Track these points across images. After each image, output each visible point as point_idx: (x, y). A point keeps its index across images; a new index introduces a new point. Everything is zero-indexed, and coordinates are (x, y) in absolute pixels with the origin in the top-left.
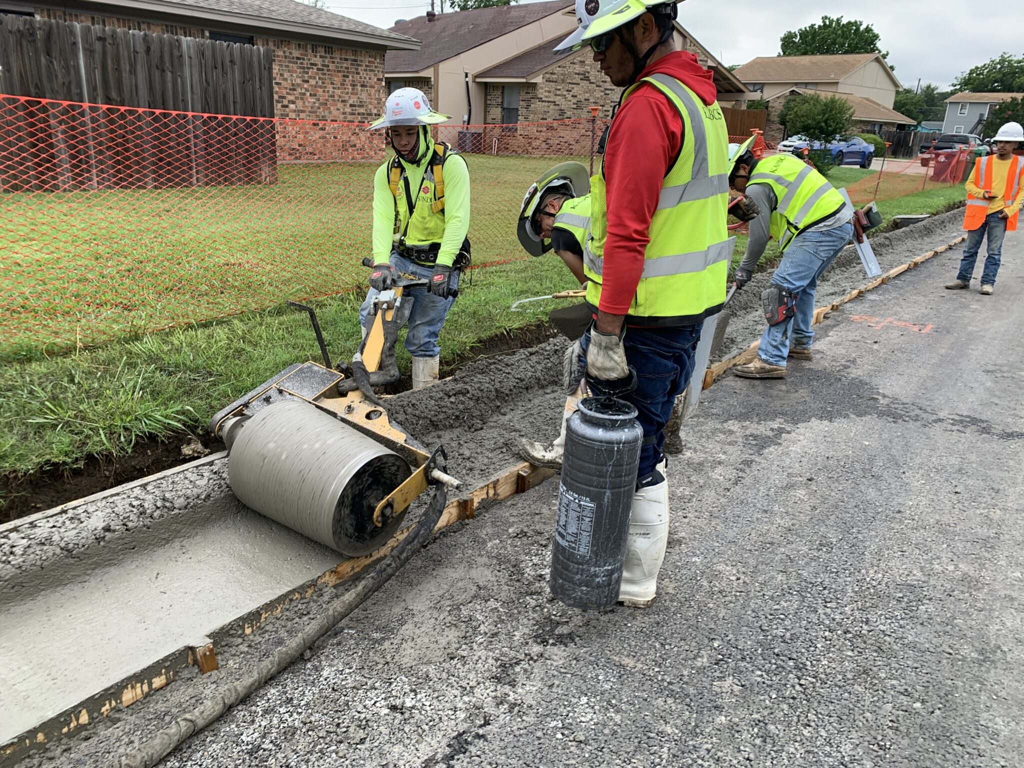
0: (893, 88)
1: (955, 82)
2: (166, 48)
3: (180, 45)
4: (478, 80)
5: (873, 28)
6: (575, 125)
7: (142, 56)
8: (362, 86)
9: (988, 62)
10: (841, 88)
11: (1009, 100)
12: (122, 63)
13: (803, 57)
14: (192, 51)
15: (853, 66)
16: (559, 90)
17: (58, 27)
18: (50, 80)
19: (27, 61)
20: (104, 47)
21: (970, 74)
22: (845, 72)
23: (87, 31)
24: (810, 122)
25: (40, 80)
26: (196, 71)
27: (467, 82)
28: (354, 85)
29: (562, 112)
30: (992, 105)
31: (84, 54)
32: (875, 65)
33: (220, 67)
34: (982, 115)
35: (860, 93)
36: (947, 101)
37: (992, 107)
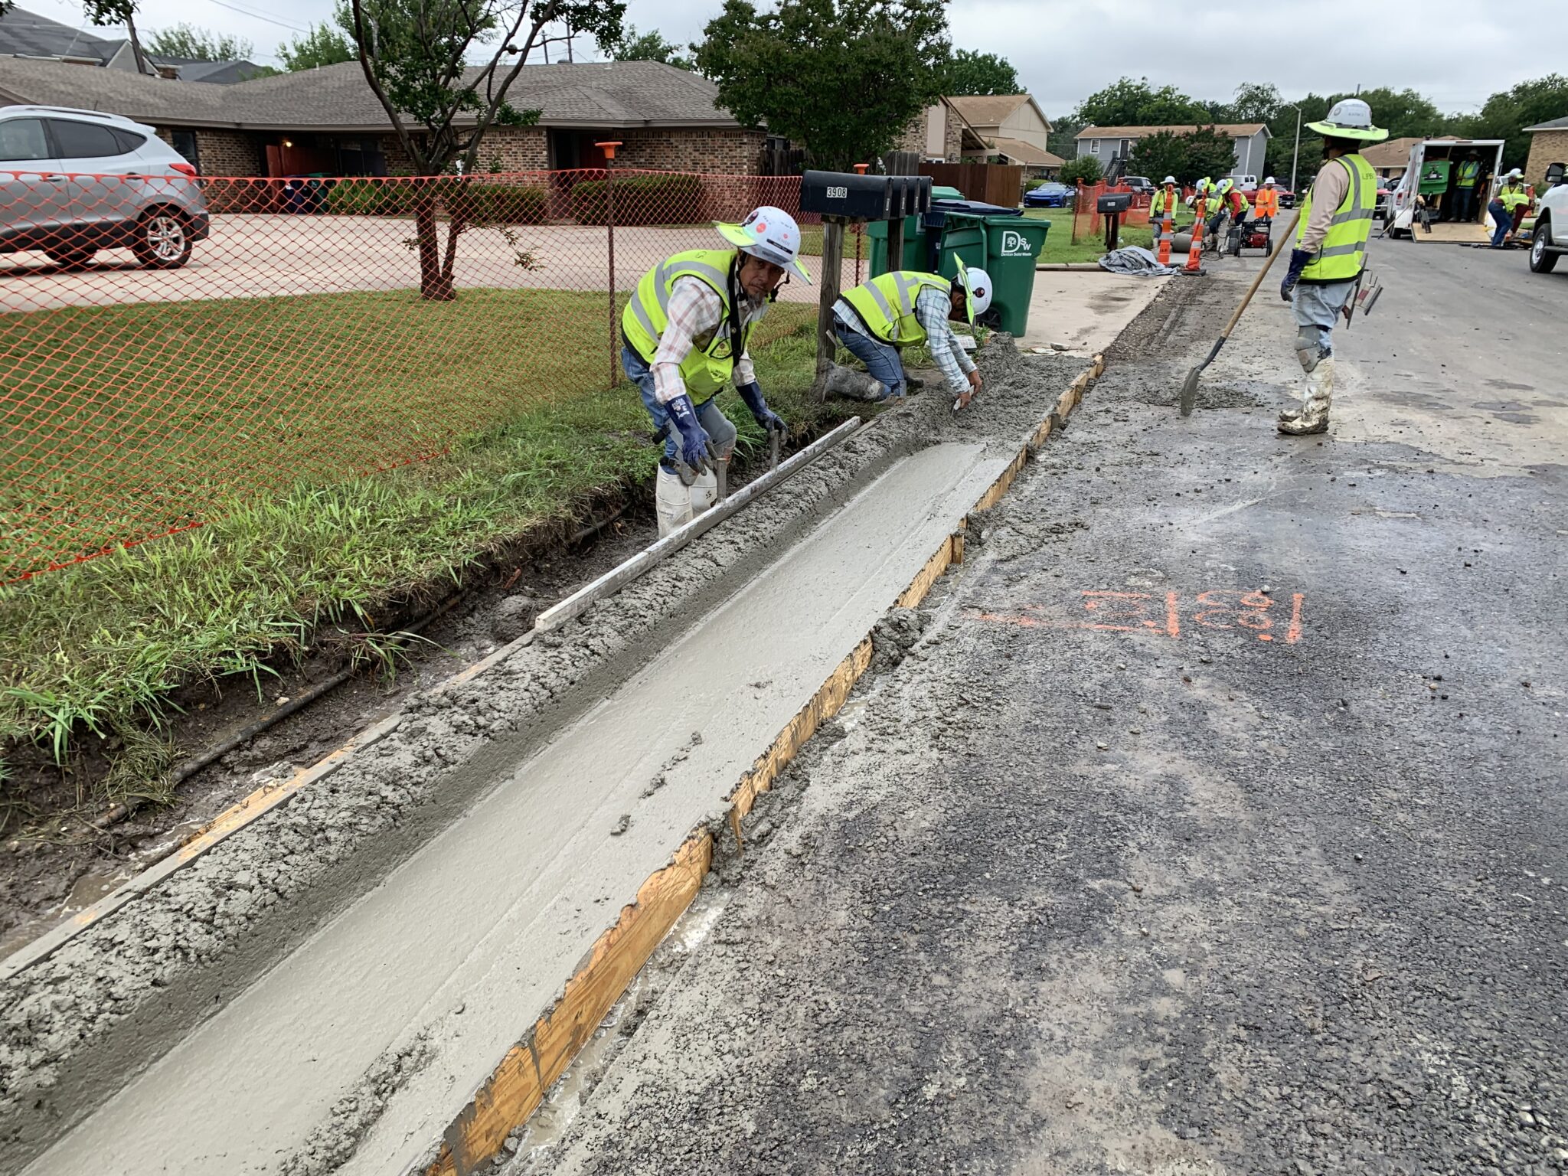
0: (1044, 130)
1: (1075, 113)
5: (1007, 61)
10: (1002, 133)
15: (1009, 109)
21: (1089, 102)
22: (1004, 116)
32: (1028, 107)
34: (1115, 153)
35: (1019, 137)
36: (1077, 137)
37: (1125, 143)
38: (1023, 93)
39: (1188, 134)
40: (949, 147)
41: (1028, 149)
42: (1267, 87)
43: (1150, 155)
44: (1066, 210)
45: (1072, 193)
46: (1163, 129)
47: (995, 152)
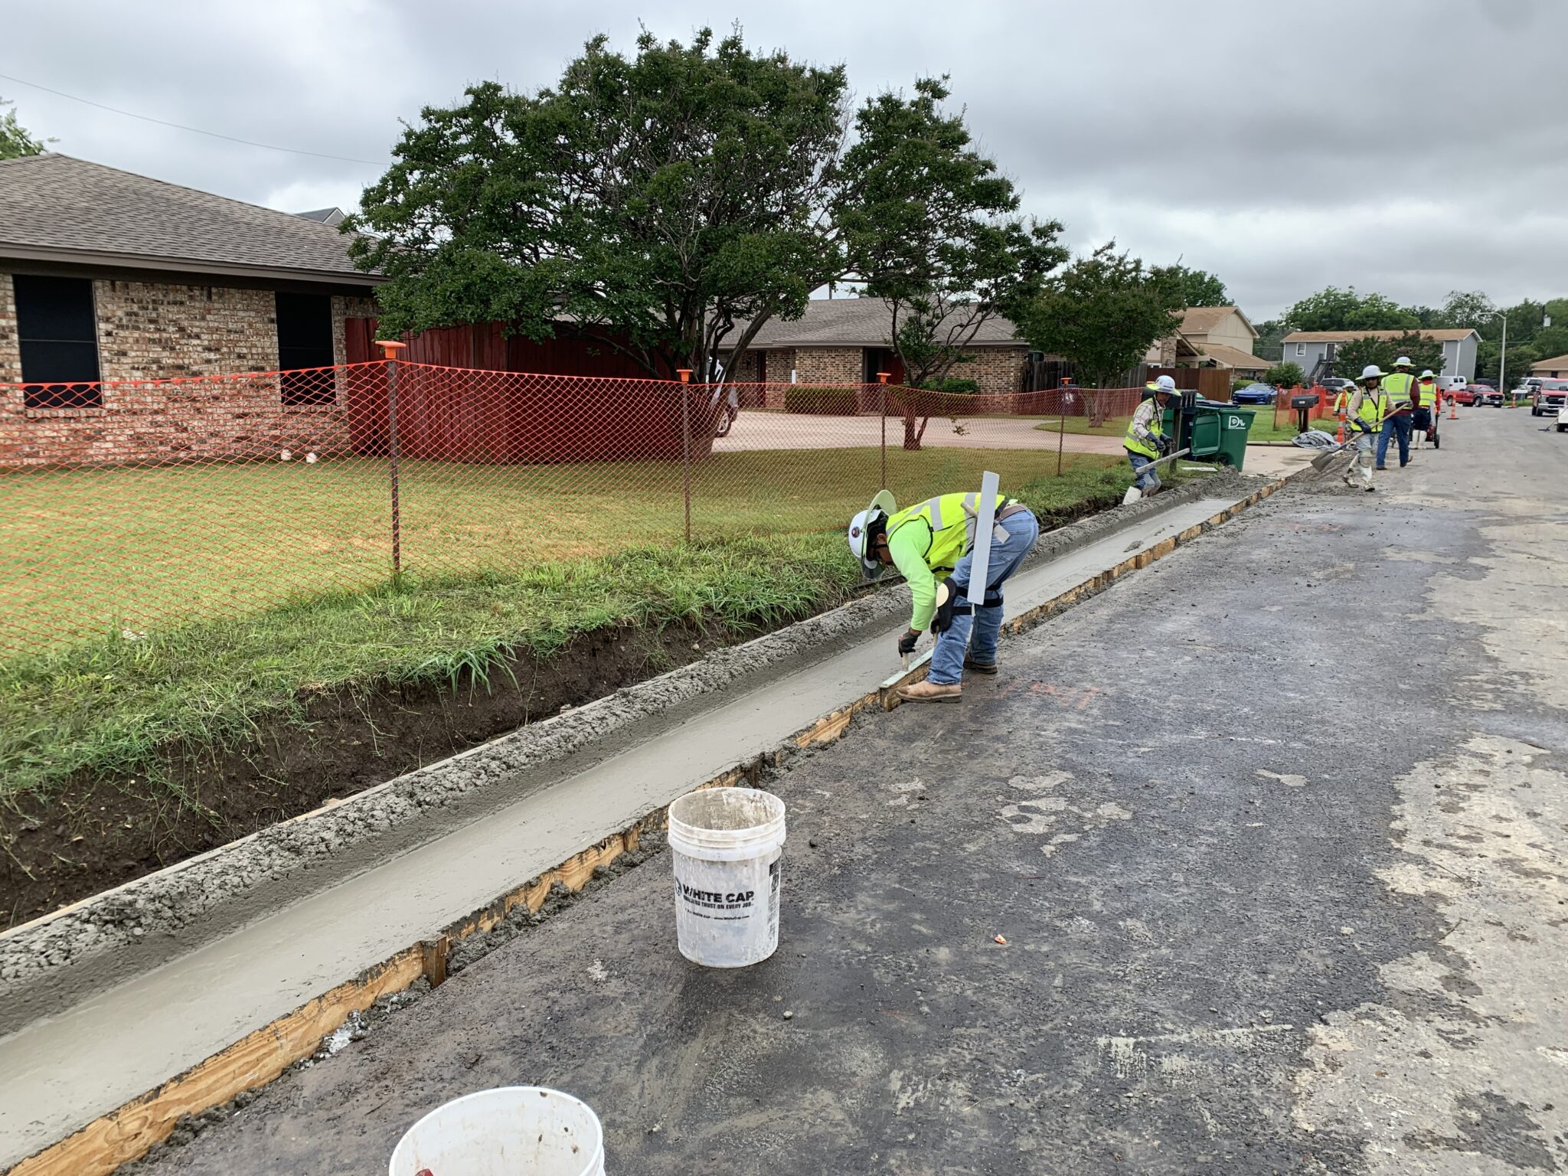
0: (1250, 336)
1: (1280, 318)
5: (1215, 277)
9: (1313, 296)
10: (1210, 339)
11: (1351, 341)
15: (1217, 318)
21: (1295, 309)
22: (1212, 325)
32: (1235, 317)
34: (1321, 355)
35: (1227, 343)
36: (1283, 341)
37: (1331, 347)
38: (1230, 304)
39: (1393, 339)
40: (1165, 354)
41: (1234, 353)
42: (1476, 295)
43: (1355, 358)
44: (1271, 407)
45: (1276, 393)
46: (1370, 334)
47: (1206, 358)
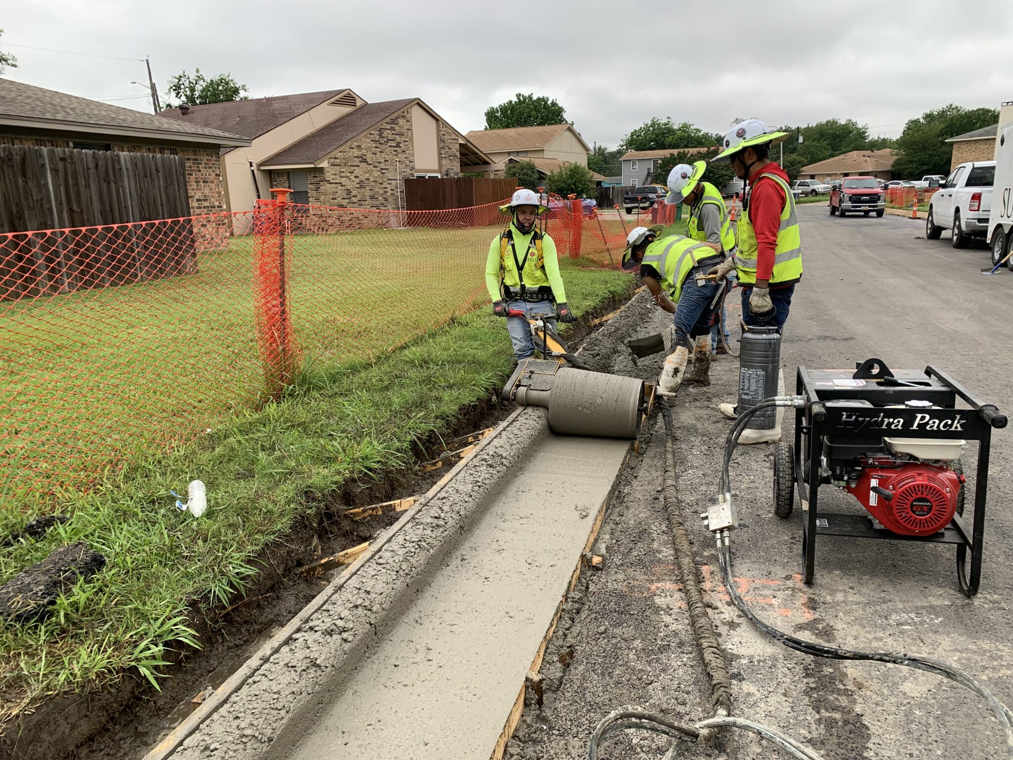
0: (584, 152)
2: (110, 163)
3: (119, 160)
4: (262, 168)
5: (557, 102)
6: (361, 203)
7: (92, 171)
8: (204, 182)
9: (643, 126)
10: (547, 155)
11: (669, 156)
12: (79, 178)
13: (509, 130)
14: (128, 164)
15: (552, 135)
16: (343, 172)
17: (30, 152)
18: (27, 199)
19: (8, 184)
20: (65, 166)
21: (632, 136)
22: (547, 141)
23: (52, 154)
24: (563, 185)
25: (20, 199)
26: (132, 179)
27: (253, 171)
28: (197, 182)
29: (349, 192)
30: (655, 161)
31: (51, 173)
32: (568, 134)
33: (149, 175)
34: (649, 169)
35: (562, 158)
36: (621, 159)
38: (567, 123)
40: (445, 162)
46: (682, 150)
